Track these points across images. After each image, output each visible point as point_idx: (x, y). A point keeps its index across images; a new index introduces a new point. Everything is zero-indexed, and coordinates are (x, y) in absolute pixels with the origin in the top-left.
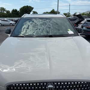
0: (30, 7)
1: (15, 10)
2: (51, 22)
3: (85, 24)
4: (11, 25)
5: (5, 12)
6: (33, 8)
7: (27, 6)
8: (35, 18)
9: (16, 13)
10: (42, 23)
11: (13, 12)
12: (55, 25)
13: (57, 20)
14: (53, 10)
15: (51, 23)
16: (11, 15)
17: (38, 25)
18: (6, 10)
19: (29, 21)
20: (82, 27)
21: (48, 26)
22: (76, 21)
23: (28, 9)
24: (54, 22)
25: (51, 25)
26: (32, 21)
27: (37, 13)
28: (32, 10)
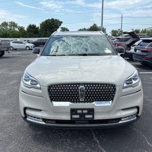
0: (57, 21)
1: (33, 25)
2: (89, 41)
3: (139, 46)
4: (28, 48)
5: (17, 29)
6: (61, 22)
7: (53, 19)
8: (67, 36)
9: (34, 30)
10: (76, 42)
11: (30, 30)
12: (94, 46)
13: (97, 38)
14: (95, 25)
15: (89, 43)
16: (25, 34)
17: (70, 45)
18: (18, 25)
19: (59, 41)
20: (135, 50)
21: (84, 46)
22: (128, 43)
23: (54, 24)
24: (93, 42)
25: (89, 45)
26: (62, 40)
27: (68, 30)
28: (60, 25)
